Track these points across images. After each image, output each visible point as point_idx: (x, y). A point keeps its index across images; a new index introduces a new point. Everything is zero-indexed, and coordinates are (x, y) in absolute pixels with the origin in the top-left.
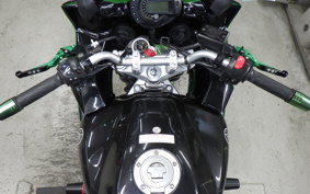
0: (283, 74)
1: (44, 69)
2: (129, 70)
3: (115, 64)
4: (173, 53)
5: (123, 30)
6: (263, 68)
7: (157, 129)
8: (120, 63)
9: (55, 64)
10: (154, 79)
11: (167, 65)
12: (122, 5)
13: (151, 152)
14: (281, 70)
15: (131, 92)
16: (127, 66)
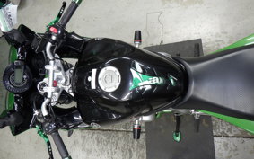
0: (65, 4)
1: (49, 144)
2: (57, 95)
3: (50, 102)
4: (47, 67)
5: (34, 99)
6: (59, 16)
7: (89, 79)
8: (50, 99)
9: (47, 137)
10: (64, 80)
11: (54, 71)
12: (16, 98)
13: (100, 82)
14: (62, 5)
15: (72, 94)
16: (52, 95)
